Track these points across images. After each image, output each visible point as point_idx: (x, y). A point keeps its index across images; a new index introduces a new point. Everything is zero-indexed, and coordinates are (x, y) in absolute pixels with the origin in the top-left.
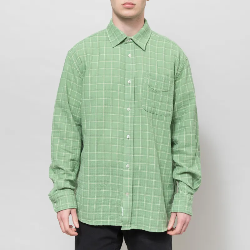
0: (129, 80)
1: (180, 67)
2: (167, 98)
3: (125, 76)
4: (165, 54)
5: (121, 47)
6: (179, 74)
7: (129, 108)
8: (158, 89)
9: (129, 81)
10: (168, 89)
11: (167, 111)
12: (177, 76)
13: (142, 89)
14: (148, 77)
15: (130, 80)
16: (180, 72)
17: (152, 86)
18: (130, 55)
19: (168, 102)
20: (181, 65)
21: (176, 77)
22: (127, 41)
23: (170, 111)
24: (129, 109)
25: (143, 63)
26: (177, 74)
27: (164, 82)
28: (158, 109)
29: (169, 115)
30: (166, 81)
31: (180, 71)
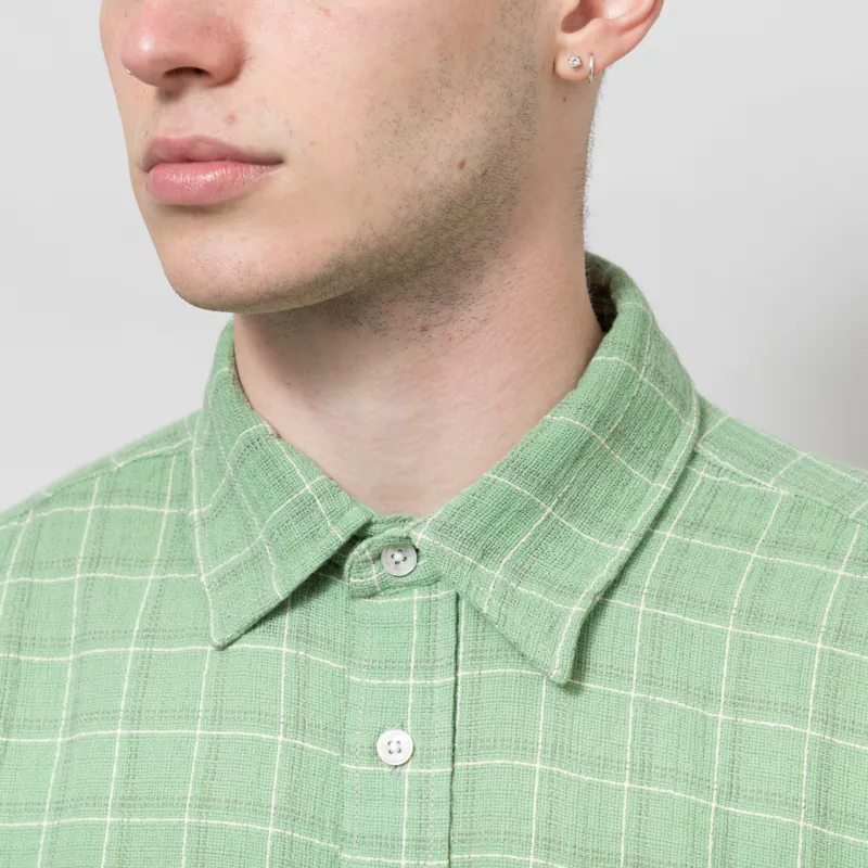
4: (829, 722)
5: (303, 637)
18: (396, 743)
22: (373, 575)
25: (548, 846)
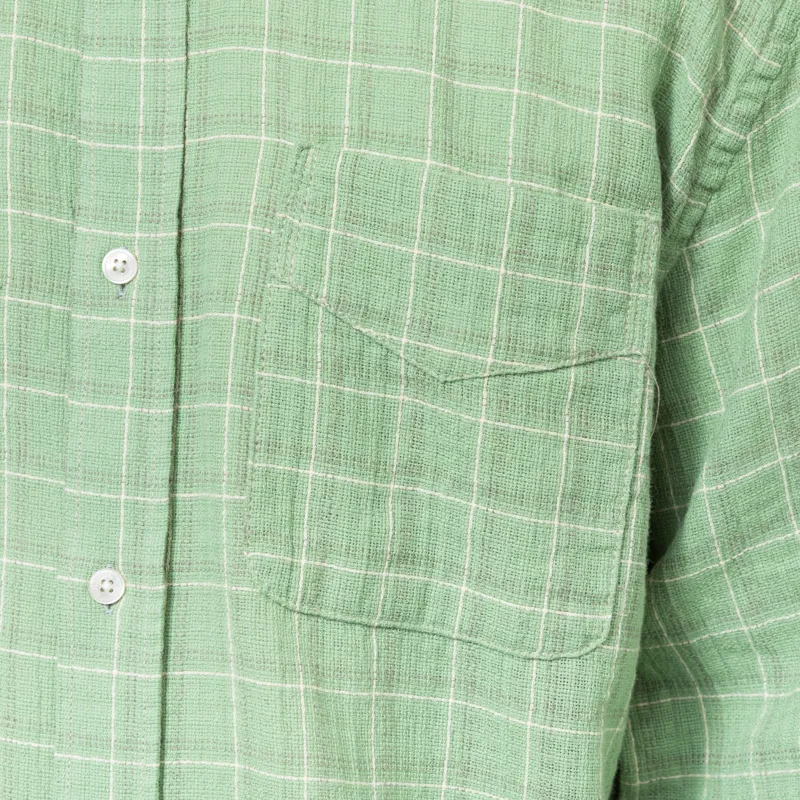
0: (113, 244)
1: (739, 68)
2: (557, 442)
3: (74, 191)
6: (736, 151)
7: (106, 573)
8: (441, 350)
9: (122, 254)
10: (576, 341)
11: (564, 594)
12: (711, 176)
13: (253, 357)
14: (319, 210)
15: (127, 244)
16: (750, 122)
17: (367, 314)
19: (574, 497)
20: (748, 44)
21: (694, 183)
23: (594, 600)
24: (108, 582)
25: (281, 37)
26: (712, 154)
27: (520, 255)
28: (452, 570)
29: (587, 638)
30: (539, 245)
31: (746, 107)
